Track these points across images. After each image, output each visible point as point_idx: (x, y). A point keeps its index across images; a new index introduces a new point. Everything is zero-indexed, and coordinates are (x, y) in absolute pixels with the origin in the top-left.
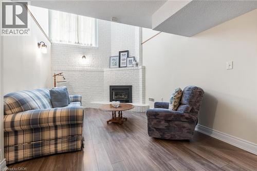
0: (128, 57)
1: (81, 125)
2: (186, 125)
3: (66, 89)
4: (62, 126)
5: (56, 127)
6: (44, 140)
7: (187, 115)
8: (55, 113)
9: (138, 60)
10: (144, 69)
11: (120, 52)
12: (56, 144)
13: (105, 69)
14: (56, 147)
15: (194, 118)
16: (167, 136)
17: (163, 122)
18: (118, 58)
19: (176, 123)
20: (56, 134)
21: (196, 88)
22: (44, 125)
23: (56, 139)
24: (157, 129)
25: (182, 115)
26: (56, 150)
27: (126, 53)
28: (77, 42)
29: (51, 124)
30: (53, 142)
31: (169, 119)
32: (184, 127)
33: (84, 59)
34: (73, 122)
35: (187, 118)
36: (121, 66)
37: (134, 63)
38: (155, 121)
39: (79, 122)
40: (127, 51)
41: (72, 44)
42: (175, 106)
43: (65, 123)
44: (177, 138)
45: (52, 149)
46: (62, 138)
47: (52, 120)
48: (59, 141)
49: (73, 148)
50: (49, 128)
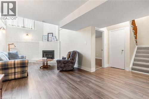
0: (52, 36)
1: (27, 66)
2: (71, 64)
3: (17, 52)
4: (18, 67)
5: (15, 68)
6: (9, 73)
7: (71, 61)
8: (14, 62)
9: (57, 38)
10: (60, 42)
11: (48, 34)
12: (15, 75)
13: (40, 42)
14: (15, 76)
15: (73, 62)
16: (64, 69)
17: (63, 64)
18: (47, 36)
19: (67, 64)
20: (15, 70)
21: (74, 51)
22: (9, 67)
23: (15, 73)
24: (61, 67)
25: (69, 61)
26: (15, 77)
27: (52, 34)
28: (23, 26)
29: (13, 66)
30: (13, 74)
31: (65, 63)
32: (70, 65)
33: (27, 36)
34: (23, 65)
35: (71, 62)
36: (49, 40)
37: (55, 39)
38: (60, 64)
39: (26, 65)
40: (52, 33)
41: (20, 27)
42: (68, 58)
43: (19, 66)
44: (68, 70)
45: (13, 77)
46: (18, 72)
47: (13, 64)
48: (16, 73)
49: (23, 76)
50: (11, 68)
